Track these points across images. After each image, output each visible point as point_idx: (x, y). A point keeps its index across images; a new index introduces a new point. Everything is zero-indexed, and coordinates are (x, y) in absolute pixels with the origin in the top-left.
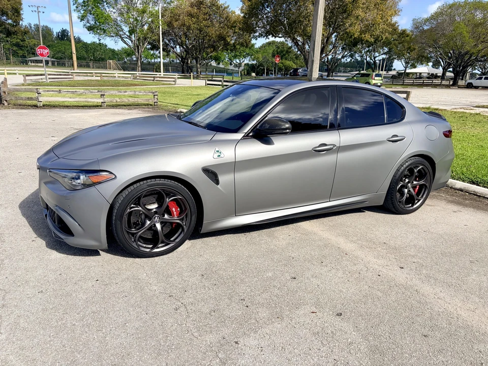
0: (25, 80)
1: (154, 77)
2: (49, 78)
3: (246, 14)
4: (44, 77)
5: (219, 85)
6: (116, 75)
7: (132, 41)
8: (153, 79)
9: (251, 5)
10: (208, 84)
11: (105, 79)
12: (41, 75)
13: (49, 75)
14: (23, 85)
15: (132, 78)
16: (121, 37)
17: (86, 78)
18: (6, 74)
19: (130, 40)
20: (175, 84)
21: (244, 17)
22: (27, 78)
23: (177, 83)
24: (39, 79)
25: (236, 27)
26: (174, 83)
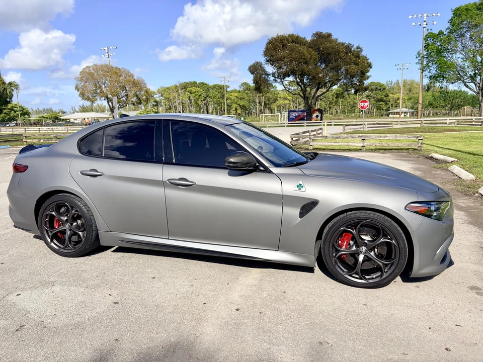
0: (344, 129)
2: (368, 127)
4: (362, 126)
6: (448, 122)
7: (476, 85)
8: (481, 124)
11: (426, 125)
12: (361, 125)
13: (368, 124)
14: (341, 133)
15: (456, 123)
16: (463, 82)
17: (405, 126)
18: (326, 125)
19: (474, 83)
22: (346, 127)
24: (358, 128)
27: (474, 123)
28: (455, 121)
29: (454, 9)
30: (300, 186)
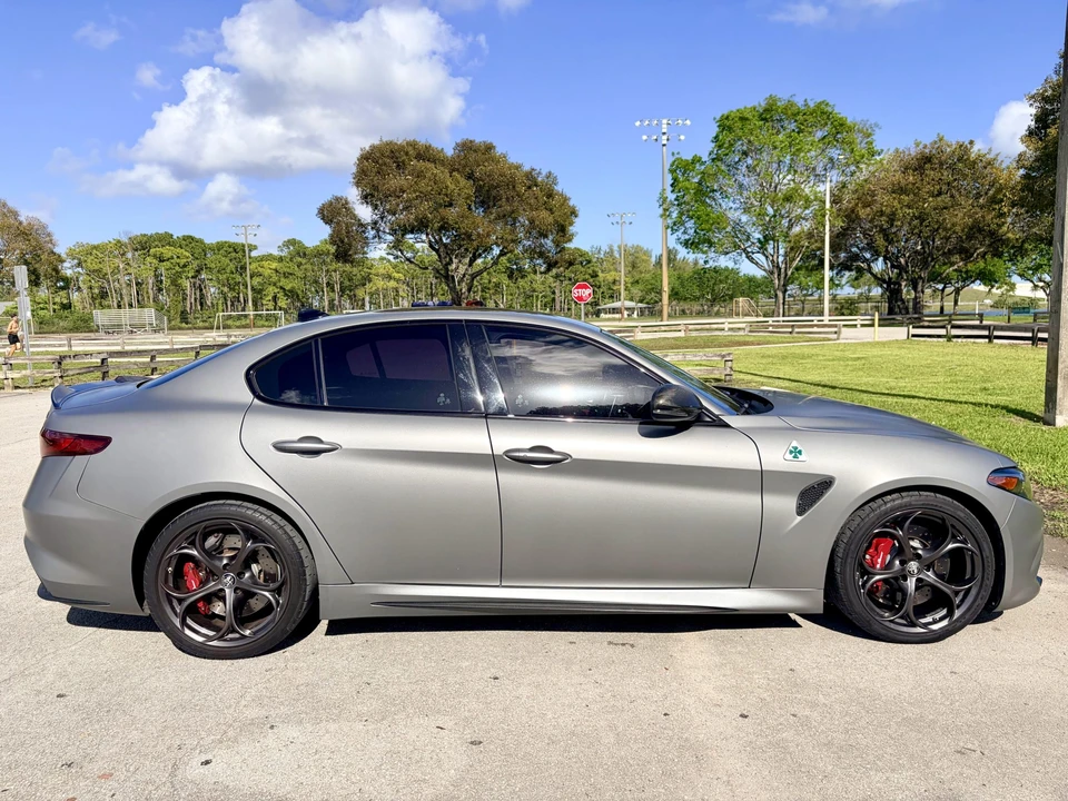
1: (793, 326)
3: (1031, 168)
5: (939, 336)
6: (726, 326)
7: (767, 257)
9: (1045, 148)
10: (913, 336)
11: (694, 334)
15: (748, 329)
16: (745, 250)
17: (658, 335)
19: (764, 255)
20: (838, 339)
21: (1025, 177)
23: (842, 336)
25: (1002, 201)
26: (835, 336)
27: (771, 329)
28: (744, 325)
29: (718, 118)
30: (796, 452)
